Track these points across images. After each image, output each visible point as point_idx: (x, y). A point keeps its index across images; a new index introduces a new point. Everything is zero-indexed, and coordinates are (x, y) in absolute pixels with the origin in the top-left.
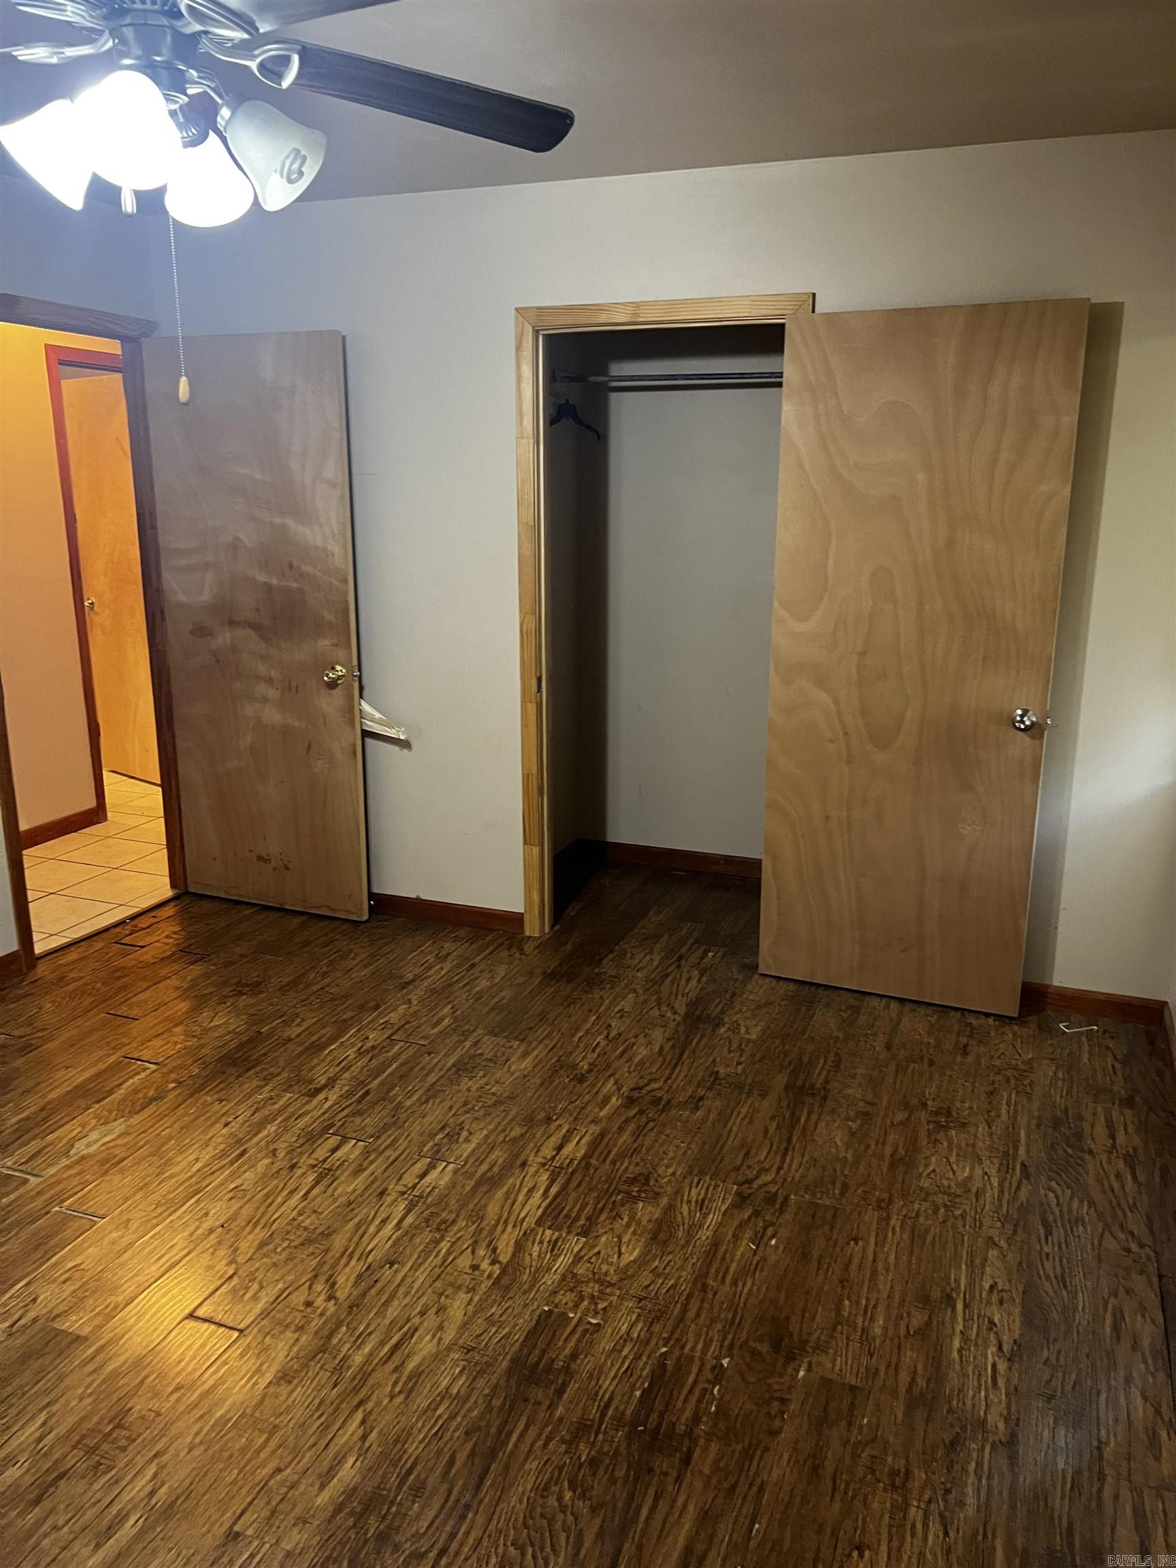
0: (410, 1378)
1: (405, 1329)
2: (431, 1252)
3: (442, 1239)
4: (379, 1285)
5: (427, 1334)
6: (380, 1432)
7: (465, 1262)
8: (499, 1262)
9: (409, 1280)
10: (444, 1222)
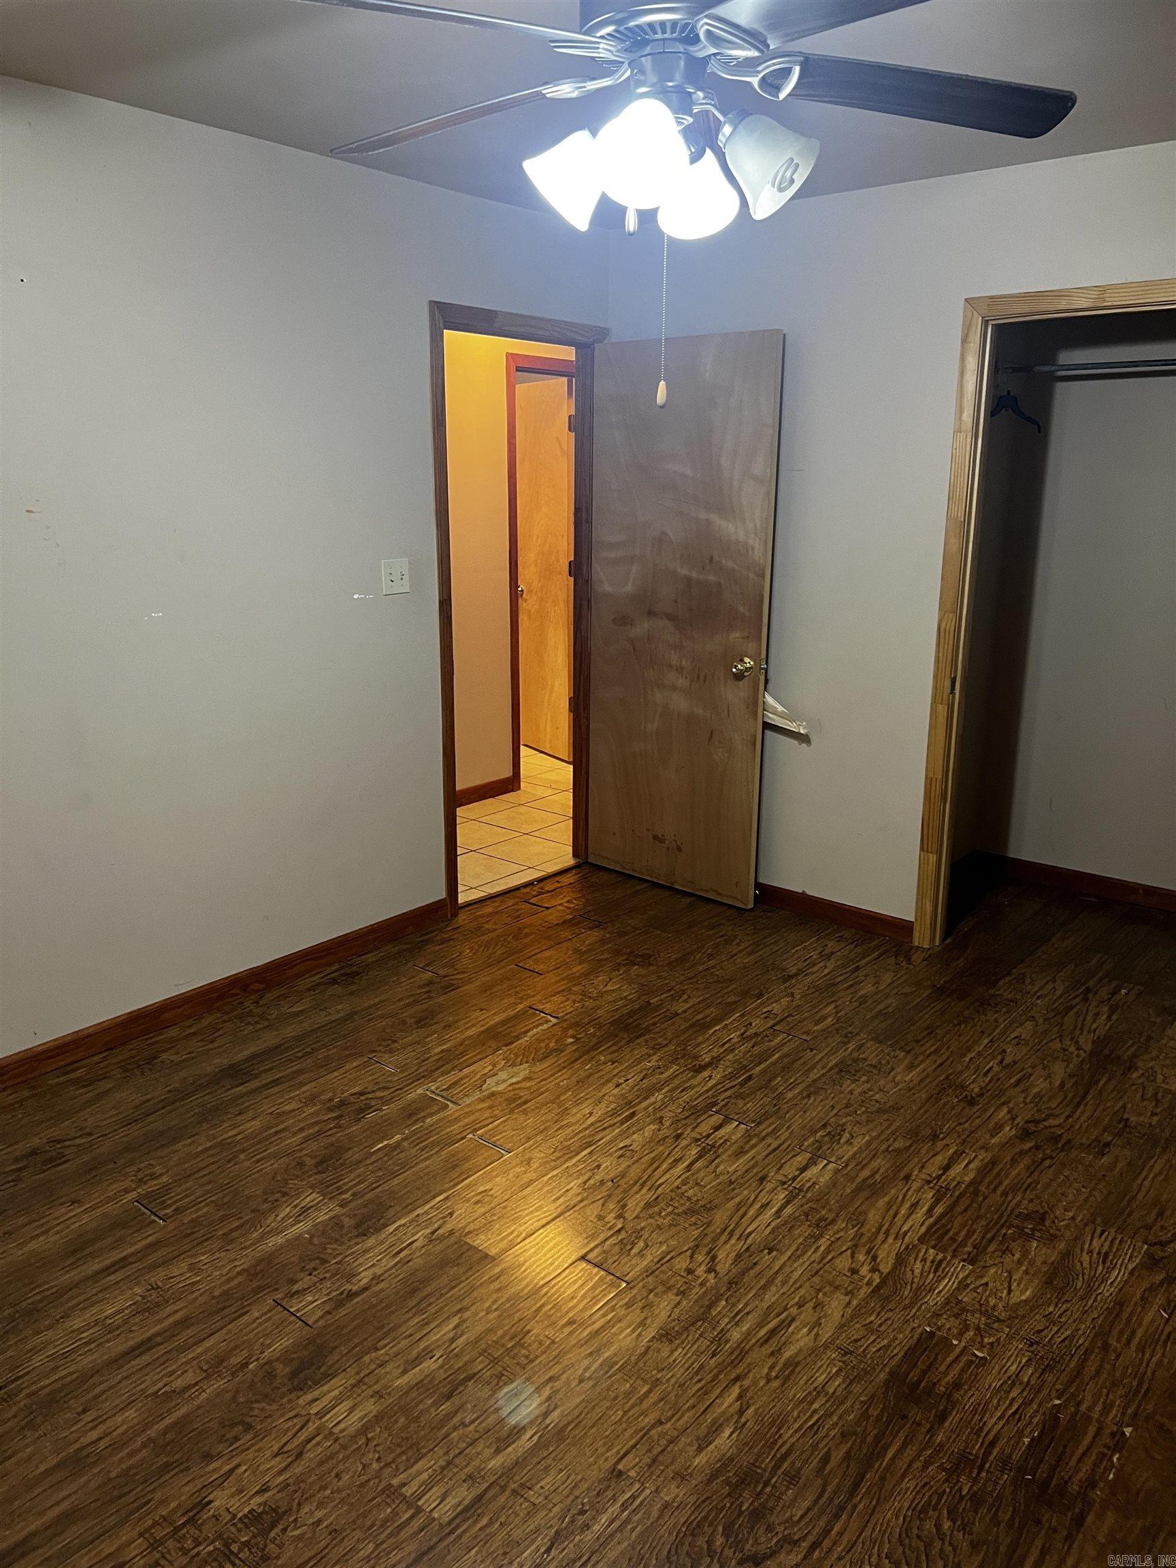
0: (785, 1366)
1: (783, 1316)
2: (810, 1247)
3: (821, 1236)
4: (757, 1268)
5: (804, 1326)
6: (756, 1411)
7: (844, 1263)
8: (879, 1271)
9: (787, 1270)
10: (823, 1219)
